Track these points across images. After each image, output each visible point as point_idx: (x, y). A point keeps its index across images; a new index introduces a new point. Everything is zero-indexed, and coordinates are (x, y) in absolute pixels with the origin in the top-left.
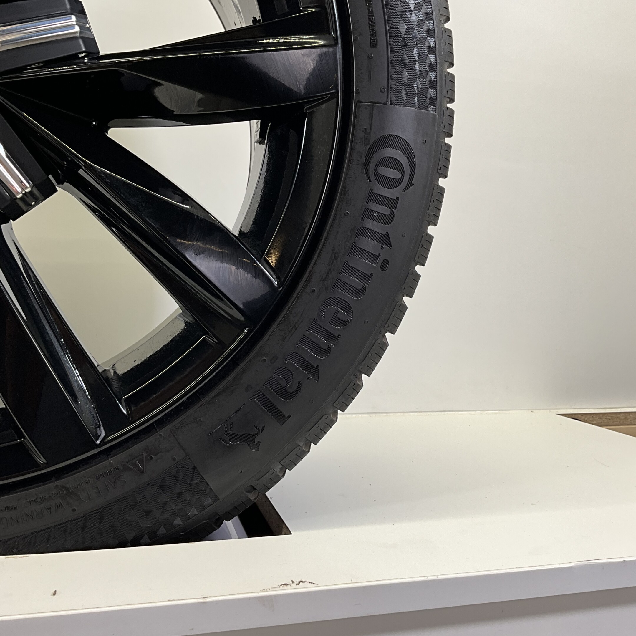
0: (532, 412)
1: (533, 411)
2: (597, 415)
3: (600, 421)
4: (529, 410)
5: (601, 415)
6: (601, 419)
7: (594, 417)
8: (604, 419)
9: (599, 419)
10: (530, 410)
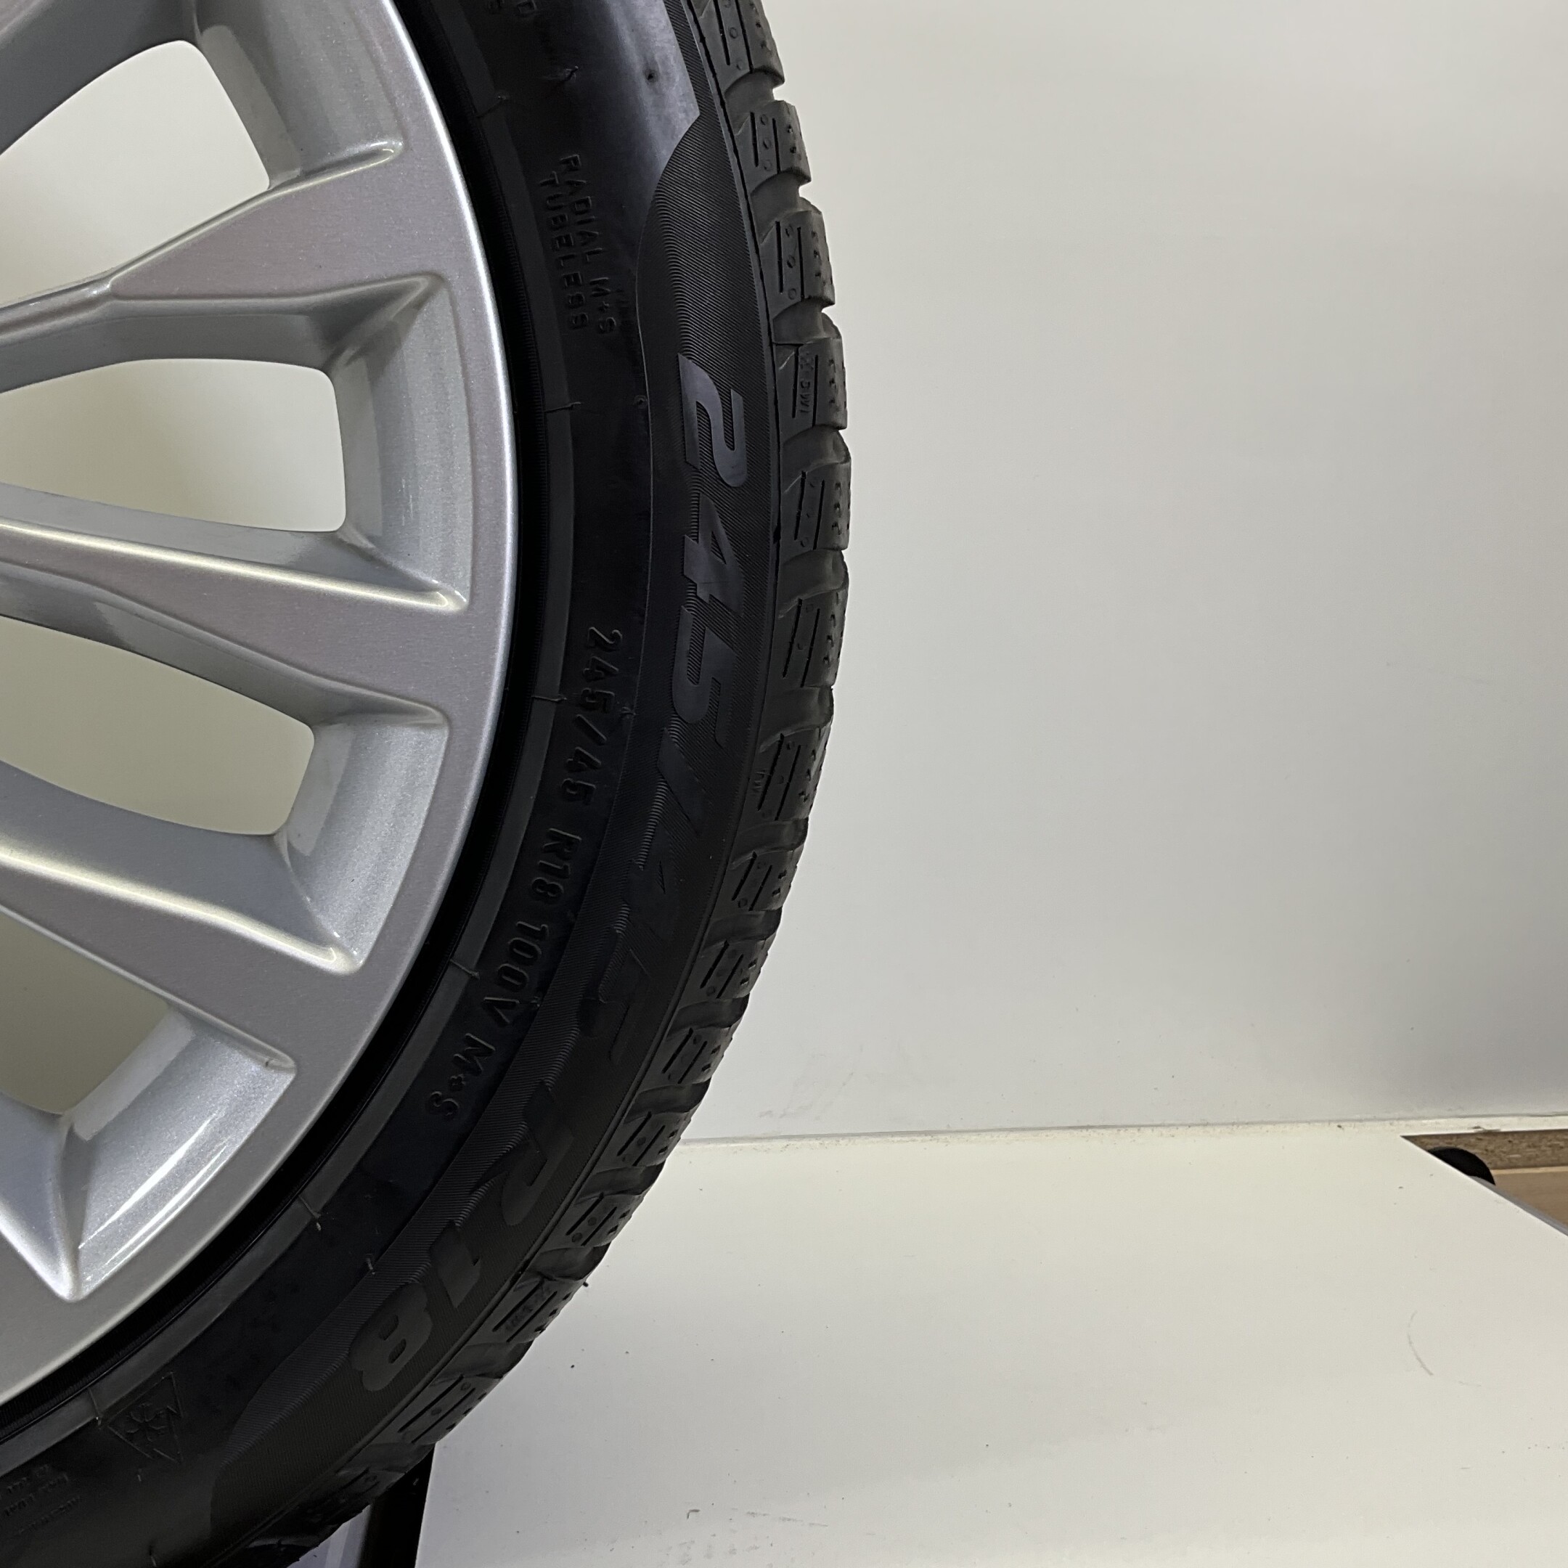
0: (1339, 1126)
1: (1342, 1124)
2: (1523, 1138)
3: (1532, 1152)
4: (1330, 1121)
5: (1536, 1137)
6: (1535, 1147)
7: (1516, 1142)
8: (1543, 1148)
9: (1529, 1147)
10: (1338, 1121)
